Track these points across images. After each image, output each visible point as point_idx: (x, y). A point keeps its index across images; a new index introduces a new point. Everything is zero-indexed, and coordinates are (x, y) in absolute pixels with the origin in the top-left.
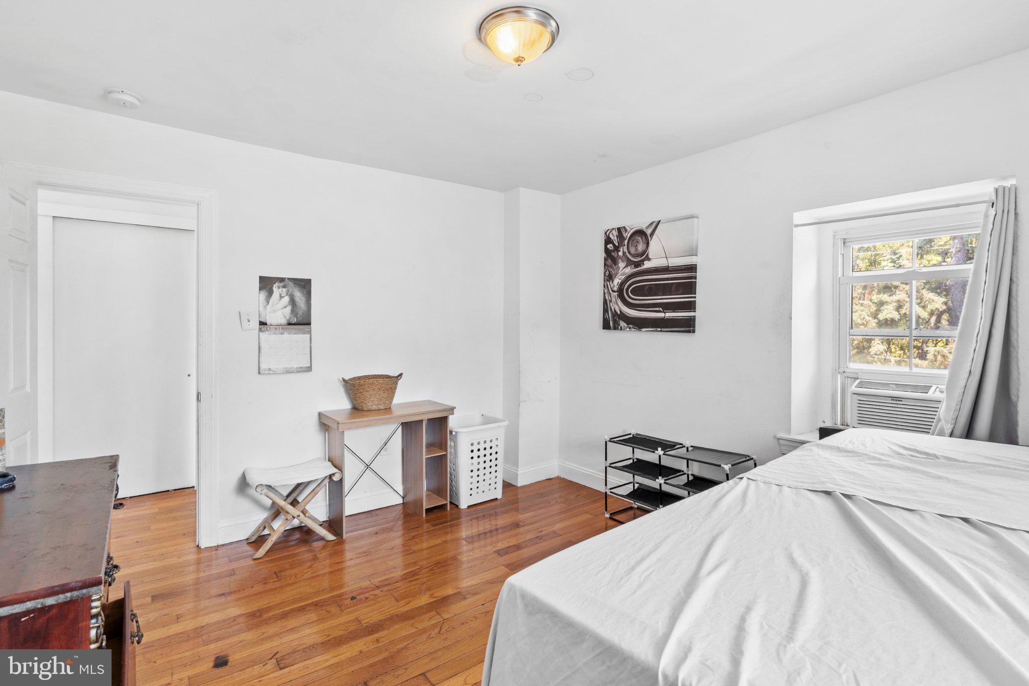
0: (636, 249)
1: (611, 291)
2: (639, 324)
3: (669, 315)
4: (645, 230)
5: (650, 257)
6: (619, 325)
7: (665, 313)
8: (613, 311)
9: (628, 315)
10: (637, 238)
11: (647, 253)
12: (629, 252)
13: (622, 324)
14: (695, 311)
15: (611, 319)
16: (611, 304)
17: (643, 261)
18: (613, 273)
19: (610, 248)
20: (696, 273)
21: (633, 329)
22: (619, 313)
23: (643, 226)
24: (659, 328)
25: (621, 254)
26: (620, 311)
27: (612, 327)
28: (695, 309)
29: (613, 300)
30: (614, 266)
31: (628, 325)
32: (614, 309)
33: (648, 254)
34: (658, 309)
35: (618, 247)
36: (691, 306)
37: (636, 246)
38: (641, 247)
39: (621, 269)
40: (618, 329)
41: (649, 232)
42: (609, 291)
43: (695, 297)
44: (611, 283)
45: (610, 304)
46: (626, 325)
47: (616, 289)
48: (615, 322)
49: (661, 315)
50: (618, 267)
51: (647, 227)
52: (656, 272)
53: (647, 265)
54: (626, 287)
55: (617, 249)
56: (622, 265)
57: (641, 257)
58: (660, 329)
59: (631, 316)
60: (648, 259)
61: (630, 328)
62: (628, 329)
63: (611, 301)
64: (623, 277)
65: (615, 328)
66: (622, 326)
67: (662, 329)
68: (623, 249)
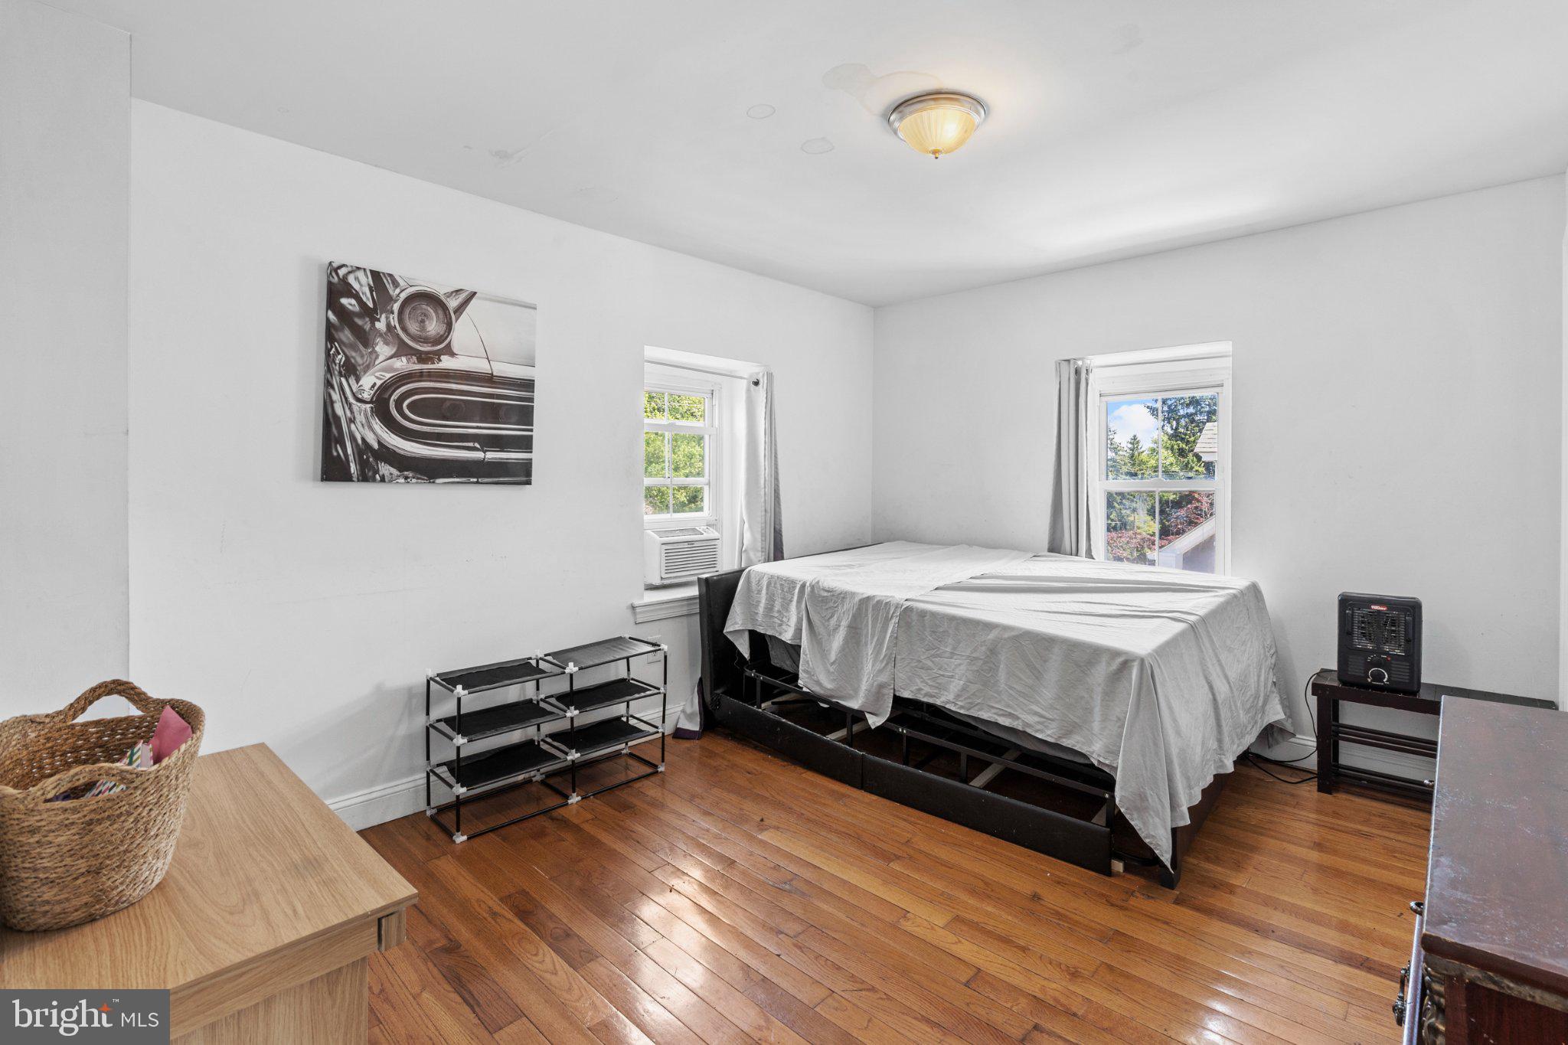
0: (423, 328)
1: (351, 400)
2: (429, 471)
3: (492, 455)
4: (443, 298)
5: (455, 348)
6: (377, 471)
7: (485, 452)
8: (360, 441)
9: (402, 452)
10: (424, 306)
11: (449, 339)
12: (404, 329)
13: (385, 469)
14: (531, 452)
15: (351, 458)
16: (353, 426)
17: (438, 354)
18: (359, 360)
19: (350, 307)
20: (533, 392)
21: (414, 480)
22: (376, 446)
23: (440, 289)
24: (474, 477)
25: (381, 325)
26: (379, 443)
27: (355, 476)
28: (531, 448)
29: (360, 418)
30: (361, 347)
31: (400, 471)
32: (363, 439)
33: (450, 342)
34: (471, 444)
35: (375, 310)
36: (526, 444)
37: (423, 321)
38: (433, 327)
39: (381, 358)
40: (374, 480)
41: (453, 304)
42: (346, 399)
43: (531, 430)
44: (352, 380)
45: (349, 427)
46: (395, 472)
47: (366, 396)
48: (363, 465)
49: (479, 455)
50: (374, 351)
51: (449, 295)
52: (466, 380)
53: (447, 363)
54: (394, 397)
55: (370, 313)
56: (383, 350)
57: (433, 346)
58: (475, 480)
59: (409, 455)
60: (449, 351)
61: (406, 478)
62: (402, 480)
63: (352, 421)
64: (388, 376)
65: (364, 478)
66: (386, 473)
67: (480, 480)
68: (387, 318)
